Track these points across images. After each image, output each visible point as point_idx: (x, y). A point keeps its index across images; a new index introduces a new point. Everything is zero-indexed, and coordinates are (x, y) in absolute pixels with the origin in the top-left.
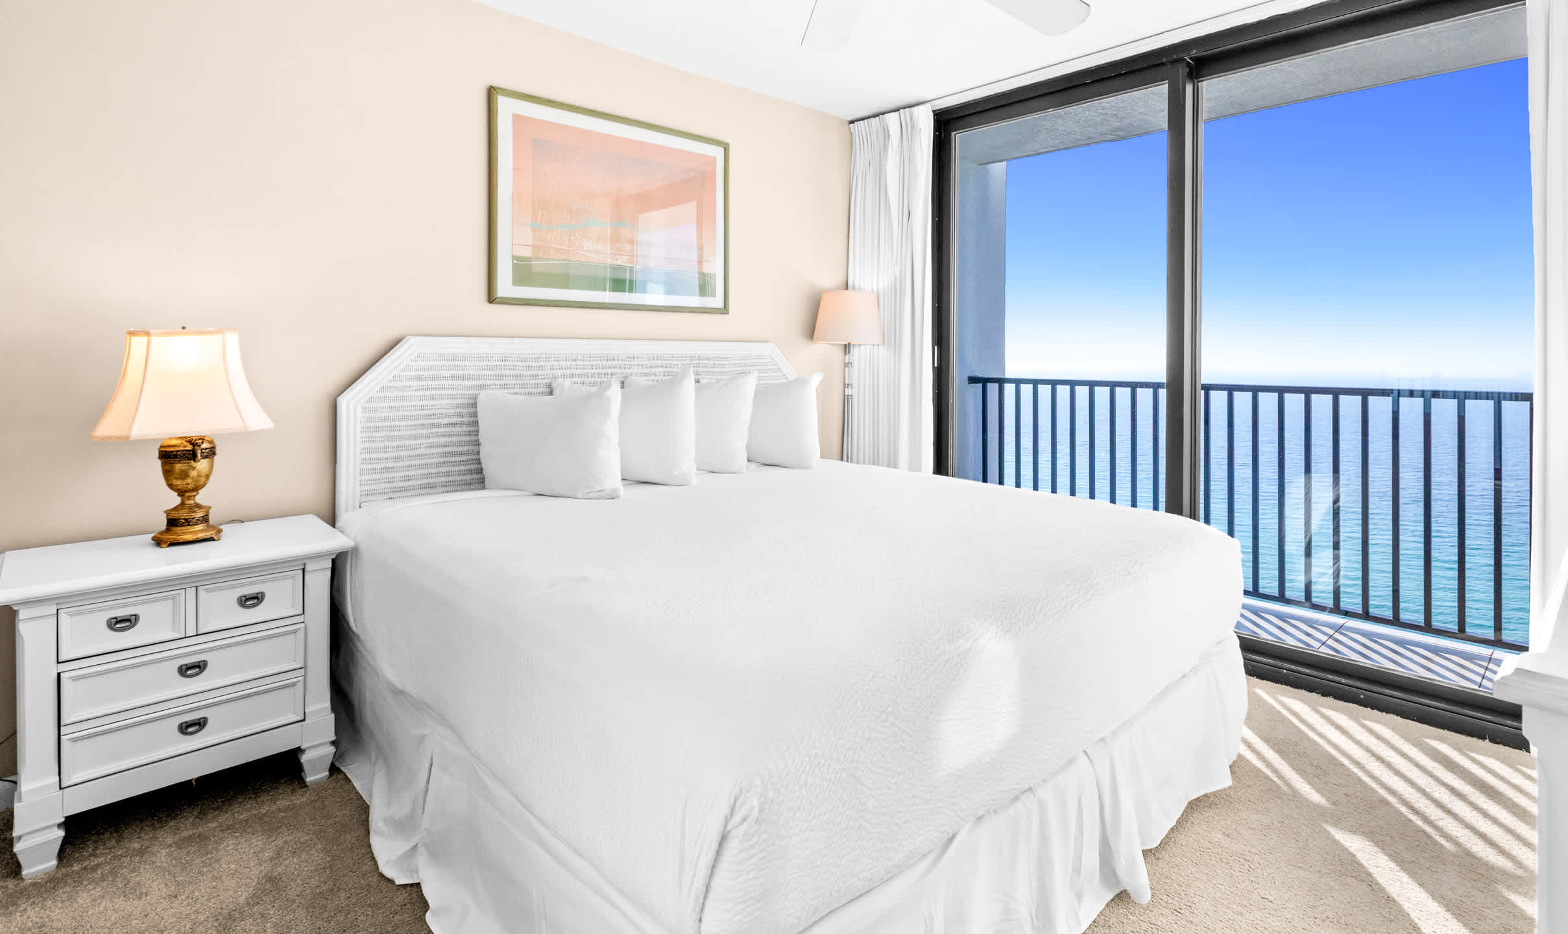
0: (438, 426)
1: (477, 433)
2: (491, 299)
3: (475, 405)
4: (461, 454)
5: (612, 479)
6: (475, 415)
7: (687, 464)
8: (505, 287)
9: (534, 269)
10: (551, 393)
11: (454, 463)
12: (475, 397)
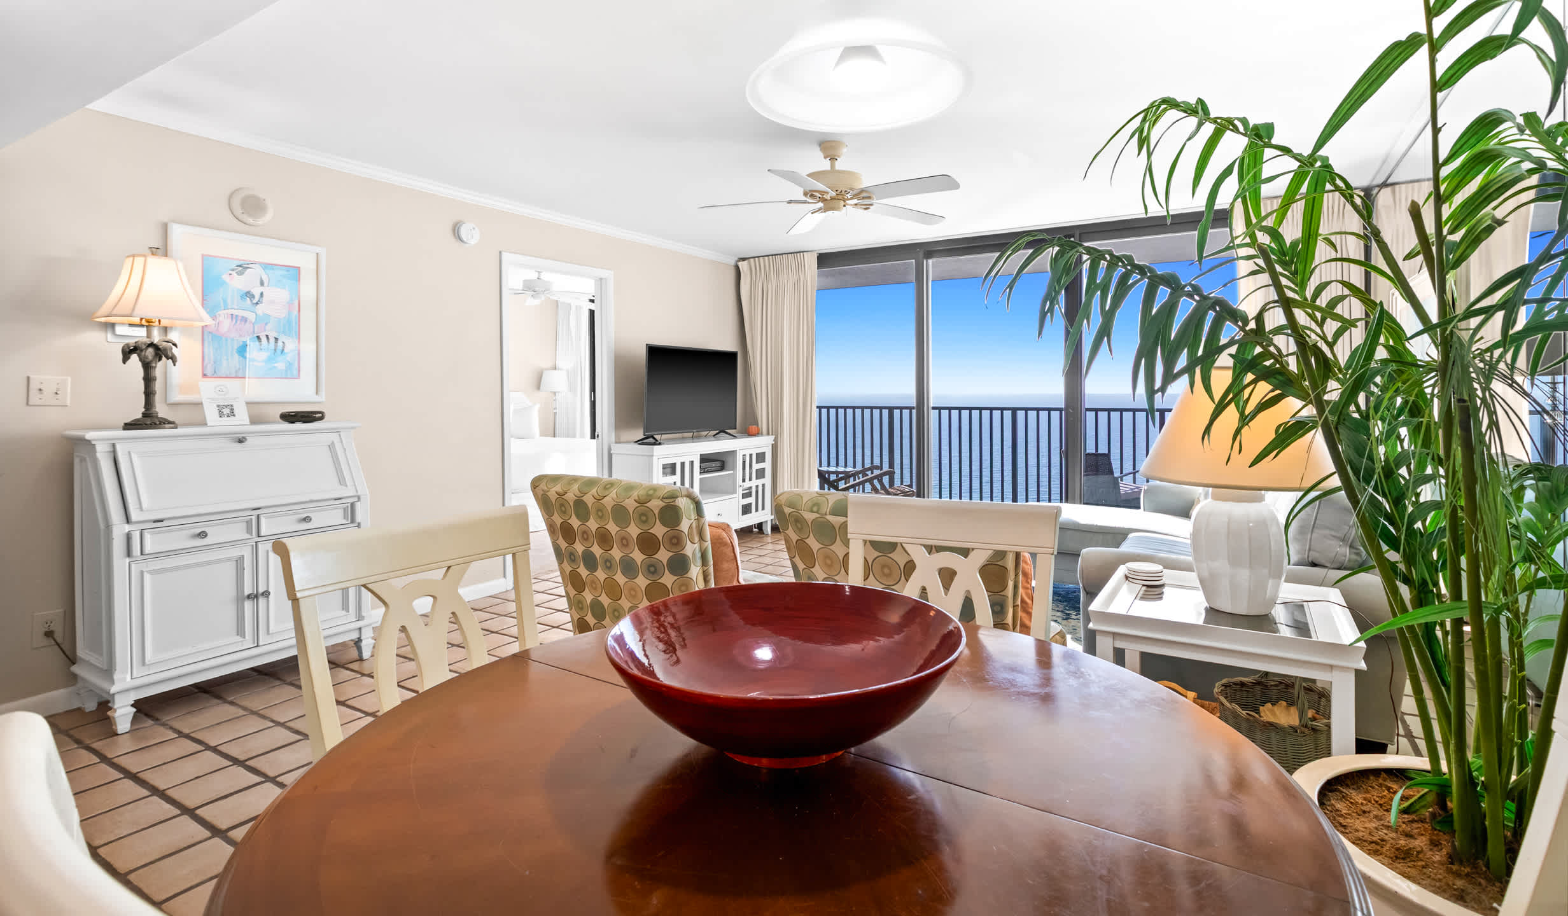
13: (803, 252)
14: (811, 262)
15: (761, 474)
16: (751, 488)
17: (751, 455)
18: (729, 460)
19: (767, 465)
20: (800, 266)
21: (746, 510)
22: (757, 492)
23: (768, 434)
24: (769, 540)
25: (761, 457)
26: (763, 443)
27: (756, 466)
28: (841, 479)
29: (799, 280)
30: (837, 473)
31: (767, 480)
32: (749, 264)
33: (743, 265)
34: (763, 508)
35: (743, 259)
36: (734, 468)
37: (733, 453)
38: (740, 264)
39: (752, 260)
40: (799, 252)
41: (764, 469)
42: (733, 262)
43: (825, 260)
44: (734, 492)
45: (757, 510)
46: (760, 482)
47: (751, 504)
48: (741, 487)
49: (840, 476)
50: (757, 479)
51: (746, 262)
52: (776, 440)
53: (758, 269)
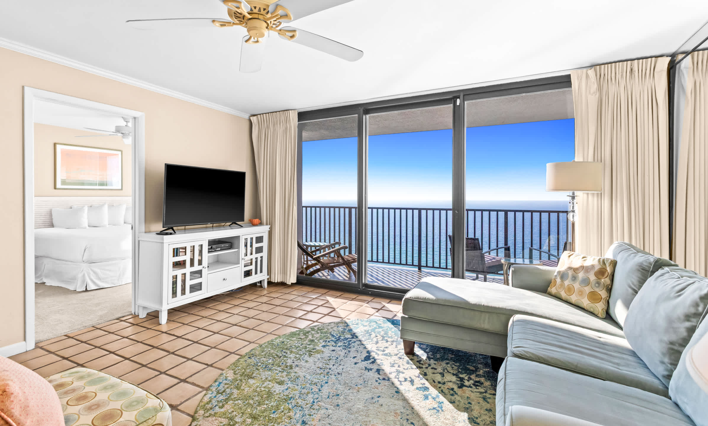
0: (42, 215)
1: (52, 217)
2: (55, 188)
3: (51, 211)
4: (47, 221)
5: (86, 225)
6: (51, 213)
7: (106, 222)
8: (59, 185)
9: (67, 182)
10: (71, 208)
11: (45, 223)
12: (51, 209)
13: (289, 110)
14: (294, 117)
15: (259, 250)
16: (252, 259)
17: (252, 239)
18: (235, 242)
19: (265, 244)
20: (287, 120)
21: (248, 274)
22: (256, 262)
23: (267, 224)
24: (265, 292)
25: (259, 239)
26: (262, 230)
27: (255, 245)
28: (318, 250)
29: (286, 128)
30: (315, 246)
31: (265, 254)
32: (258, 118)
33: (254, 119)
34: (261, 272)
35: (254, 115)
36: (238, 247)
37: (238, 238)
38: (251, 118)
39: (259, 115)
40: (287, 110)
41: (262, 247)
42: (247, 117)
43: (302, 116)
44: (238, 263)
45: (256, 273)
46: (259, 255)
47: (251, 270)
48: (244, 259)
49: (317, 248)
50: (256, 253)
51: (255, 117)
52: (271, 228)
53: (262, 120)
